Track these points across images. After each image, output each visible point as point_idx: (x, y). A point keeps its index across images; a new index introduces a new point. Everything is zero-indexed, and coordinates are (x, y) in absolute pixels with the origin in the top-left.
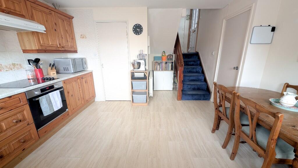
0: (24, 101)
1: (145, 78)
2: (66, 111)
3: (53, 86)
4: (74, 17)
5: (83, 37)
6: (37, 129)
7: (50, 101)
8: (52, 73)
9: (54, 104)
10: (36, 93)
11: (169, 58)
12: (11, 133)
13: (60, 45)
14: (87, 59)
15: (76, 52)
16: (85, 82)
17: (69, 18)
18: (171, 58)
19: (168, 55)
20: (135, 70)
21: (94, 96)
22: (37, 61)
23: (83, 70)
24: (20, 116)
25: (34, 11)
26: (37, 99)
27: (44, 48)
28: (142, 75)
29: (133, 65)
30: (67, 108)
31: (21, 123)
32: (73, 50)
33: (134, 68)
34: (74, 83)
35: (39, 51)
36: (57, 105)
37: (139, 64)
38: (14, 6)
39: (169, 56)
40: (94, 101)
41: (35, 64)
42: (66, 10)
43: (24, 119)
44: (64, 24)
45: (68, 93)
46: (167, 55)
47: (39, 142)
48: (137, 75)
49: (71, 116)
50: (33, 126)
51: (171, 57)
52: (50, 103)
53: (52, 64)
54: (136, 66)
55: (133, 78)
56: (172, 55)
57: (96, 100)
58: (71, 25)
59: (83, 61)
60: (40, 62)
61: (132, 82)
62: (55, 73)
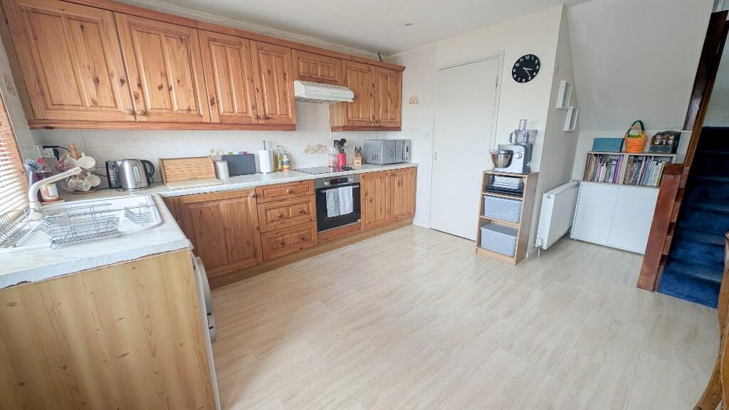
0: (312, 191)
1: (518, 193)
2: (356, 221)
3: (347, 178)
4: (405, 68)
5: (413, 101)
6: (318, 231)
7: (338, 199)
8: (356, 161)
9: (342, 205)
10: (326, 183)
11: (661, 143)
12: (293, 223)
13: (374, 118)
14: (413, 142)
15: (398, 129)
16: (399, 184)
17: (398, 71)
18: (667, 144)
19: (658, 134)
20: (497, 169)
21: (411, 214)
22: (341, 143)
23: (403, 161)
24: (305, 207)
25: (348, 71)
26: (324, 192)
27: (351, 124)
28: (513, 184)
29: (495, 157)
30: (360, 218)
31: (305, 216)
32: (393, 125)
33: (496, 166)
34: (378, 181)
35: (345, 128)
36: (346, 208)
37: (509, 155)
38: (329, 71)
39: (659, 137)
40: (411, 223)
41: (339, 146)
42: (396, 58)
43: (308, 213)
44: (387, 82)
45: (366, 194)
46: (651, 132)
47: (317, 249)
48: (499, 182)
49: (364, 232)
50: (315, 224)
51: (668, 139)
52: (337, 201)
53: (358, 148)
54: (501, 159)
55: (489, 187)
56: (677, 137)
57: (415, 222)
58: (398, 83)
59: (404, 147)
60: (346, 145)
61: (485, 197)
62: (360, 161)
